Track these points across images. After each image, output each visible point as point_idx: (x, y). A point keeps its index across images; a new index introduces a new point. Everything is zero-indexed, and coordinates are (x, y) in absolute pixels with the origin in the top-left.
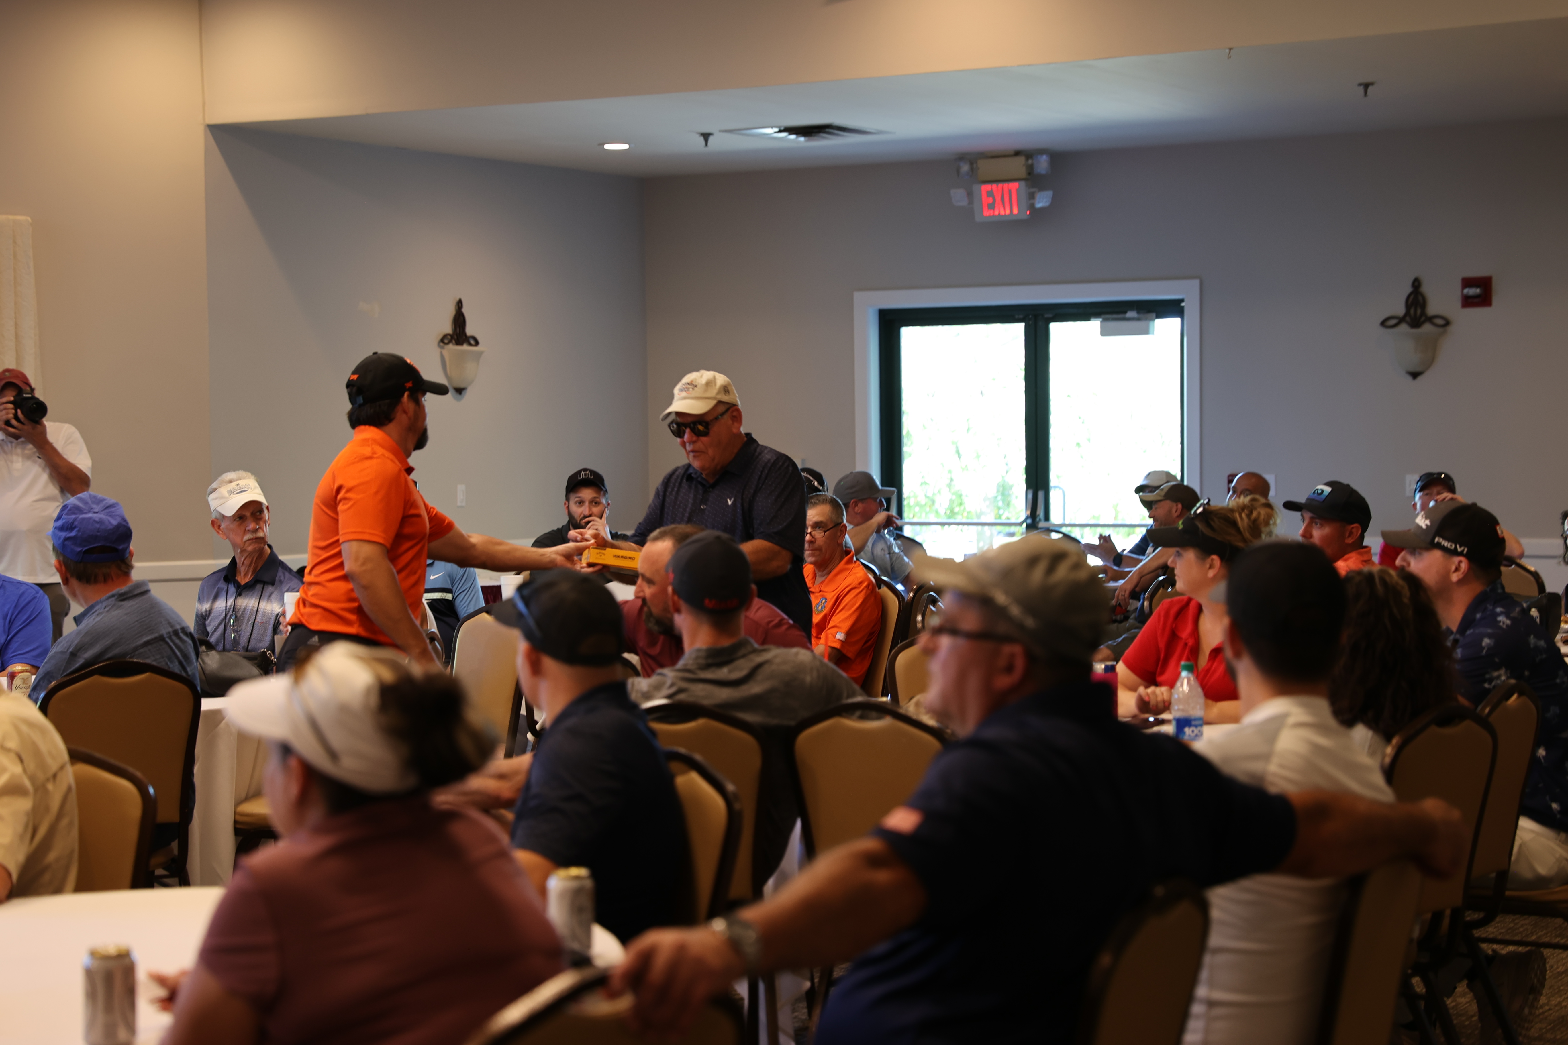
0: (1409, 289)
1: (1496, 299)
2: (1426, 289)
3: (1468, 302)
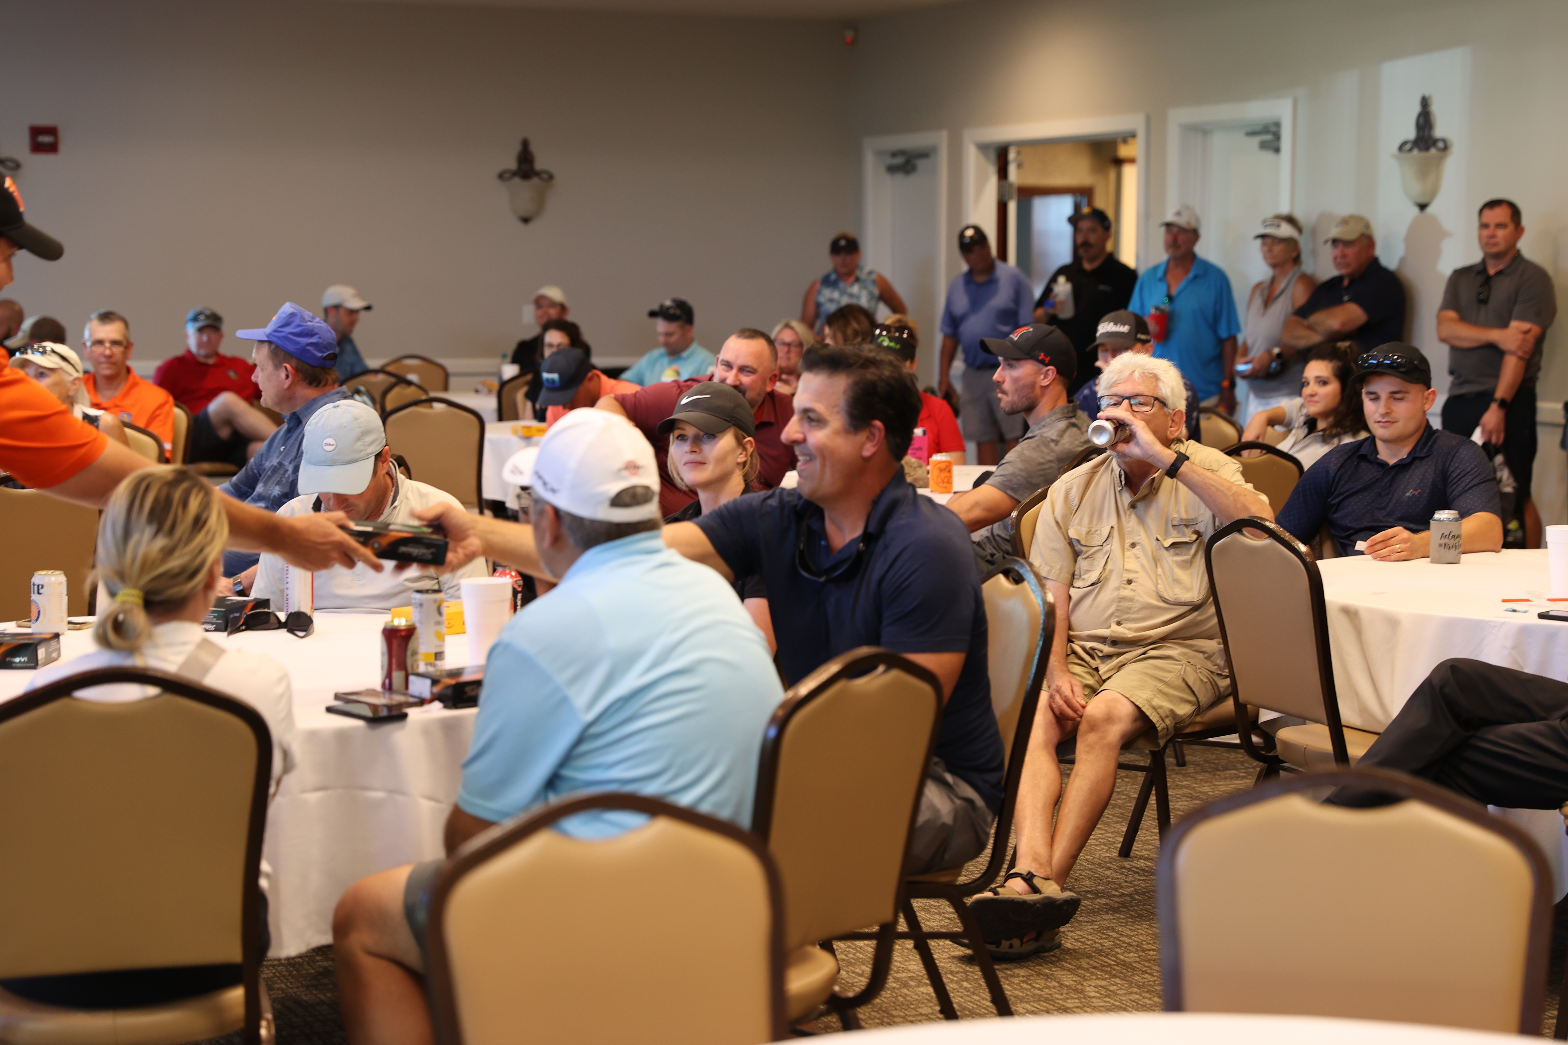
1: (62, 147)
3: (37, 148)
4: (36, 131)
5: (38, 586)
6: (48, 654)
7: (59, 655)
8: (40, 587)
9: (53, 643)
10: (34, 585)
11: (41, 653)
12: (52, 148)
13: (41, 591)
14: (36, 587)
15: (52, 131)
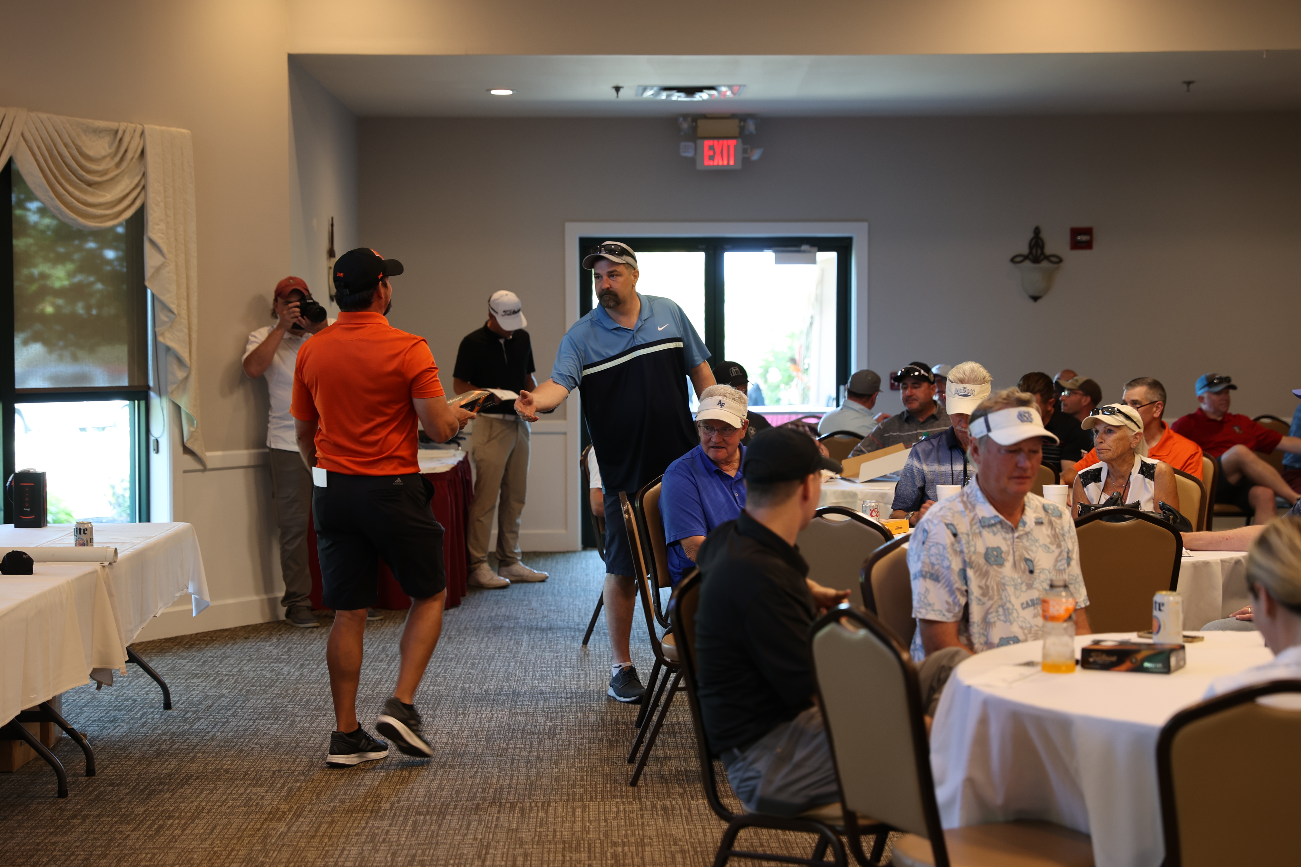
0: (1031, 235)
2: (1044, 235)
3: (1076, 245)
4: (1075, 232)
5: (1159, 604)
6: (1178, 662)
7: (1185, 663)
8: (1161, 605)
9: (1181, 653)
10: (1156, 603)
11: (1173, 661)
12: (1088, 245)
13: (1162, 608)
14: (1157, 606)
15: (1088, 231)
